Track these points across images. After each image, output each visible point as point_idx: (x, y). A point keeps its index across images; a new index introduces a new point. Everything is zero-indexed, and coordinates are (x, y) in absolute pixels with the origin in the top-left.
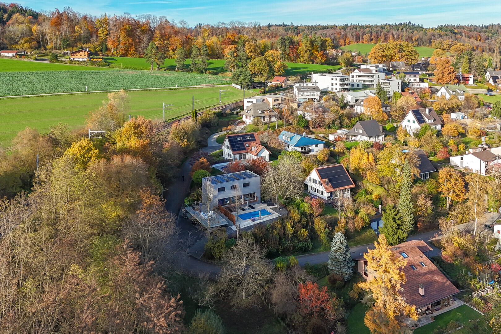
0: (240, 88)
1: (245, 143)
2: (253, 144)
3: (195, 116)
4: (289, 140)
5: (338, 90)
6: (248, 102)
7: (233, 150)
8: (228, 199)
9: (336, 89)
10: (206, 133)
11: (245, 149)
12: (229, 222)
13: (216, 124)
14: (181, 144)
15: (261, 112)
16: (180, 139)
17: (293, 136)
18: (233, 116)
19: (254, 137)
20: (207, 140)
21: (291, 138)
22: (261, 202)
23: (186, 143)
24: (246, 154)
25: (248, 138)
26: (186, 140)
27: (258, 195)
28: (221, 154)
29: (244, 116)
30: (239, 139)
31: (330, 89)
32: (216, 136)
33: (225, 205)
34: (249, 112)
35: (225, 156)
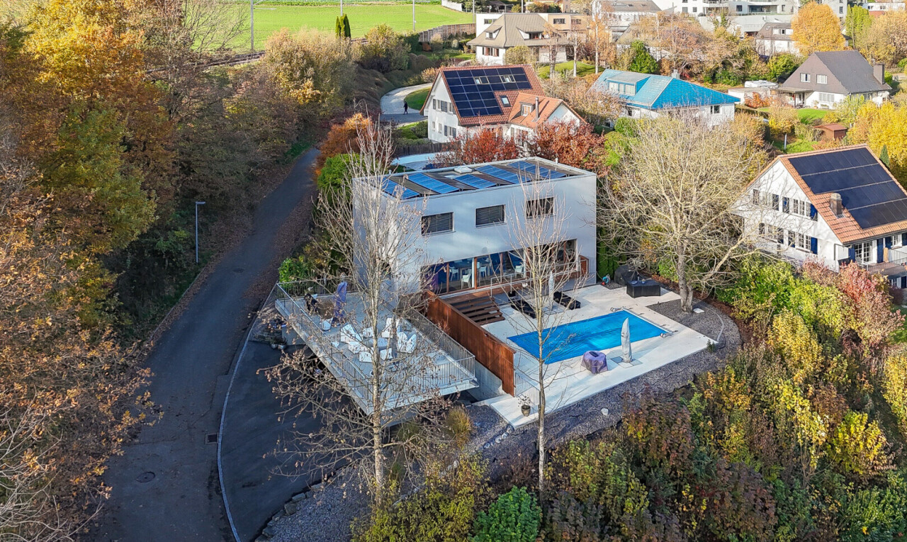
0: (460, 9)
1: (497, 94)
2: (522, 95)
3: (343, 32)
4: (631, 90)
5: (700, 11)
6: (486, 22)
7: (463, 113)
8: (464, 265)
9: (695, 10)
10: (377, 84)
11: (498, 111)
12: (480, 381)
13: (405, 64)
14: (294, 93)
15: (527, 36)
16: (292, 79)
17: (647, 79)
18: (451, 51)
19: (525, 78)
20: (379, 100)
21: (639, 86)
22: (599, 280)
23: (309, 91)
24: (504, 126)
25: (508, 80)
26: (309, 82)
27: (586, 248)
28: (422, 131)
29: (479, 50)
30: (478, 82)
31: (679, 10)
32: (402, 94)
33: (452, 290)
34: (494, 35)
35: (436, 136)
